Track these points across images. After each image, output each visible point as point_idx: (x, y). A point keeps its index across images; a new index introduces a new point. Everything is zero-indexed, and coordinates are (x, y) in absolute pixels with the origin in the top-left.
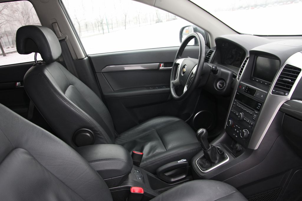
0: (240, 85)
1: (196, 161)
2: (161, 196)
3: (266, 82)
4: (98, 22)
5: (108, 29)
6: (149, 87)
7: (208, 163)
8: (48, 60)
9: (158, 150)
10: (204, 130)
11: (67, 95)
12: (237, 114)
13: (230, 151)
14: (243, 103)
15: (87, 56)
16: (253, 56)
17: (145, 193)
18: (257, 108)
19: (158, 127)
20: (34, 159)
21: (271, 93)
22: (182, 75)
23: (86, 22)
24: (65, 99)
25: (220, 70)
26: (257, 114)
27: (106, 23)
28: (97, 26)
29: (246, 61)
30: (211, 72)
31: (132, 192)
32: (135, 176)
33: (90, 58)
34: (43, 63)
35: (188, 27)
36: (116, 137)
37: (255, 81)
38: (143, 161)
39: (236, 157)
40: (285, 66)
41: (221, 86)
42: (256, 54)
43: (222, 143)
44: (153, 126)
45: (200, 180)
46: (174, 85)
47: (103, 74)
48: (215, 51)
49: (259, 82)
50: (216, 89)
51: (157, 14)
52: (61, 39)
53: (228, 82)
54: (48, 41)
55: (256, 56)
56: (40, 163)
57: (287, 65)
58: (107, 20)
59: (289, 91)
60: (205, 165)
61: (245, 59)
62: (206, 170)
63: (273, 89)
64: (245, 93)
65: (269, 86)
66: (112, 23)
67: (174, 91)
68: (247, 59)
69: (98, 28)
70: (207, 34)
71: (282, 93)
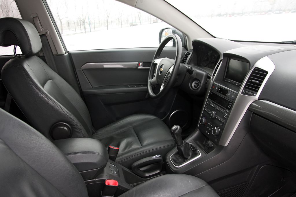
0: (214, 85)
1: (170, 157)
2: (134, 189)
3: (237, 83)
4: (80, 21)
5: (90, 28)
6: (127, 85)
7: (181, 159)
8: (28, 54)
9: (134, 147)
10: (178, 127)
11: (46, 89)
12: (210, 113)
13: (203, 147)
14: (216, 103)
15: (67, 52)
16: (226, 58)
17: (119, 186)
18: (228, 107)
19: (135, 124)
20: (10, 148)
21: (241, 94)
22: (160, 74)
23: (68, 20)
24: (44, 92)
25: (196, 71)
26: (228, 112)
27: (88, 22)
28: (79, 24)
29: (219, 63)
30: (187, 72)
31: (107, 184)
32: (110, 169)
33: (70, 55)
34: (23, 56)
35: (167, 29)
36: (93, 133)
37: (227, 82)
38: (119, 156)
39: (207, 153)
40: (254, 68)
41: (196, 86)
42: (229, 57)
43: (195, 140)
44: (130, 123)
45: (172, 174)
46: (151, 84)
47: (83, 71)
48: (191, 53)
49: (231, 83)
50: (191, 89)
51: (139, 16)
52: (42, 34)
53: (202, 82)
54: (28, 34)
55: (229, 59)
56: (15, 154)
57: (256, 67)
58: (89, 19)
59: (257, 91)
60: (178, 161)
61: (219, 61)
62: (179, 165)
63: (243, 90)
64: (218, 93)
65: (239, 86)
66: (94, 23)
67: (151, 90)
68: (221, 61)
69: (80, 26)
70: (185, 36)
71: (251, 94)
